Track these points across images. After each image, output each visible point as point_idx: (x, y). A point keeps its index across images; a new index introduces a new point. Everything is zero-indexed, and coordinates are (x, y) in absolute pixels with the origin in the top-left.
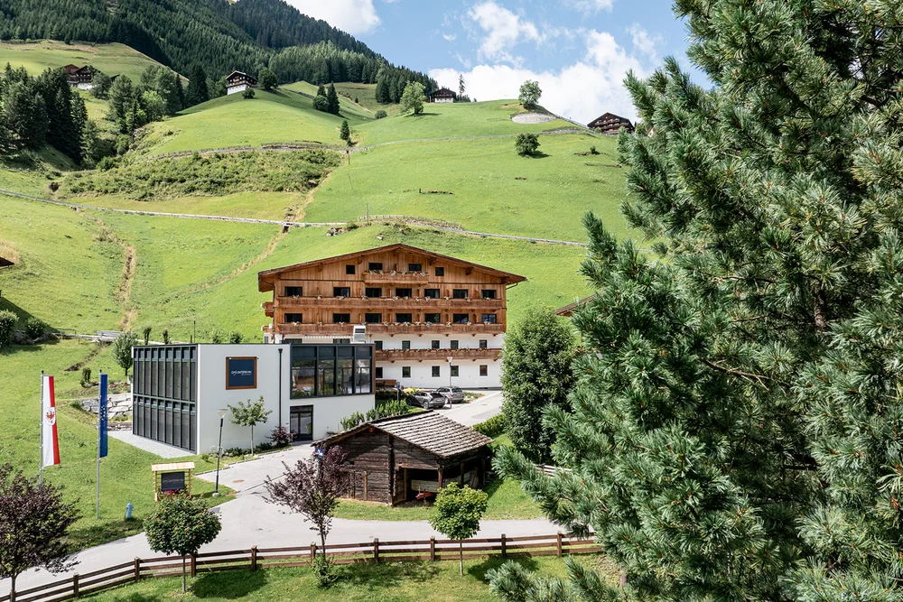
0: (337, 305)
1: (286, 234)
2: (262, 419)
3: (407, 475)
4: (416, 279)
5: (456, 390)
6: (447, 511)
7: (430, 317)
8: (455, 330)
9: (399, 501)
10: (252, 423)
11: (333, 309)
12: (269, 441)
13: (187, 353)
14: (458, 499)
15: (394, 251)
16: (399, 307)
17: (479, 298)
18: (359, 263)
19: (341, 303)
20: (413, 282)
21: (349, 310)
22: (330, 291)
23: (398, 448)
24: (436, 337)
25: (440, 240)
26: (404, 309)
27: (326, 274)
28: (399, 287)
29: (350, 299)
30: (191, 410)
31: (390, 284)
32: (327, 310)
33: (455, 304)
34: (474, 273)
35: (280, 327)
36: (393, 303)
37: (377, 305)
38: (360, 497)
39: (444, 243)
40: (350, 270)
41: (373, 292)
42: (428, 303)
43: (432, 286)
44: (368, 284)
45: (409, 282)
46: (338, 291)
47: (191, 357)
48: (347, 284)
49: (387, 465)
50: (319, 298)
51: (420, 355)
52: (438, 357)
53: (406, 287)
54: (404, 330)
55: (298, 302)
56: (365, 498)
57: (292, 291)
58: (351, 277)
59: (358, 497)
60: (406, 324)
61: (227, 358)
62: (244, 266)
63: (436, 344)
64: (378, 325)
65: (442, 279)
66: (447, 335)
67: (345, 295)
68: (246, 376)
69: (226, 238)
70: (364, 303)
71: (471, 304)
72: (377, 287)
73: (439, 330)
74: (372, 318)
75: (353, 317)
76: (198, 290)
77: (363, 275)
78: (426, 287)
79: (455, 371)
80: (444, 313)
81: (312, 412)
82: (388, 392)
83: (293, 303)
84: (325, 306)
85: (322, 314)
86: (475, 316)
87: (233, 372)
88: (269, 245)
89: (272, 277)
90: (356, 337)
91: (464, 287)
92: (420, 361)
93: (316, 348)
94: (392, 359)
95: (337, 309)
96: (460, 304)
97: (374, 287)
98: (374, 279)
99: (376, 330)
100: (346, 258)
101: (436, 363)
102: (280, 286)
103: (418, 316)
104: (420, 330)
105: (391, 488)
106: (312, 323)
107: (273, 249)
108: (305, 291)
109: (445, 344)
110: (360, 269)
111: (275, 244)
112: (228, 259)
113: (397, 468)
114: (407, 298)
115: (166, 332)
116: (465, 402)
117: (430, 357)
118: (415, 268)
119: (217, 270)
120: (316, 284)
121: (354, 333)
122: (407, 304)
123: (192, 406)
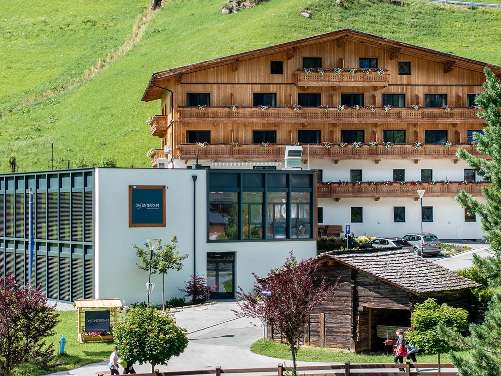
0: (258, 119)
1: (158, 11)
2: (176, 266)
3: (373, 320)
4: (370, 80)
5: (430, 238)
6: (425, 324)
7: (390, 136)
8: (427, 154)
9: (363, 348)
10: (163, 271)
11: (253, 123)
12: (181, 295)
13: (79, 180)
14: (436, 314)
15: (338, 39)
16: (346, 120)
17: (463, 107)
18: (289, 58)
19: (263, 115)
20: (366, 84)
21: (275, 125)
22: (249, 98)
23: (362, 285)
24: (400, 164)
25: (402, 16)
26: (353, 124)
27: (242, 76)
28: (345, 91)
29: (275, 110)
30: (86, 253)
31: (334, 88)
32: (245, 125)
33: (428, 116)
34: (455, 70)
35: (181, 150)
36: (338, 115)
37: (315, 118)
38: (316, 344)
39: (408, 20)
40: (277, 68)
41: (309, 99)
42: (388, 115)
43: (394, 90)
44: (303, 88)
45: (360, 84)
46: (260, 99)
47: (86, 185)
48: (272, 89)
49: (349, 304)
50: (234, 109)
51: (376, 190)
52: (403, 193)
53: (356, 92)
54: (354, 155)
55: (205, 115)
56: (322, 344)
57: (197, 100)
58: (277, 78)
59: (315, 343)
60: (356, 144)
61: (130, 187)
62: (99, 64)
63: (399, 175)
64: (316, 146)
65: (409, 80)
66: (416, 161)
67: (269, 104)
68: (153, 211)
69: (69, 20)
70: (297, 116)
71: (452, 115)
72: (315, 91)
73: (404, 155)
74: (308, 136)
75: (281, 135)
76: (39, 101)
77: (294, 75)
78: (386, 91)
79: (427, 214)
80: (412, 129)
81: (233, 262)
82: (332, 241)
83: (198, 116)
84: (243, 120)
85: (238, 131)
86: (457, 133)
87: (137, 205)
88: (135, 29)
89: (168, 80)
90: (289, 162)
91: (443, 90)
92: (377, 199)
93: (239, 175)
94: (336, 196)
95: (259, 124)
96: (435, 116)
97: (310, 91)
98: (311, 81)
99: (314, 154)
100: (271, 51)
101: (400, 202)
102: (180, 93)
103: (374, 133)
104: (377, 154)
105: (354, 332)
106: (225, 144)
107: (140, 35)
108: (214, 98)
109: (413, 174)
110: (290, 67)
111: (143, 28)
112: (75, 53)
113: (360, 308)
114: (357, 107)
115: (14, 159)
116: (442, 256)
117: (390, 193)
118: (369, 64)
119: (62, 69)
120: (229, 89)
121: (286, 157)
122: (358, 116)
123: (87, 248)
